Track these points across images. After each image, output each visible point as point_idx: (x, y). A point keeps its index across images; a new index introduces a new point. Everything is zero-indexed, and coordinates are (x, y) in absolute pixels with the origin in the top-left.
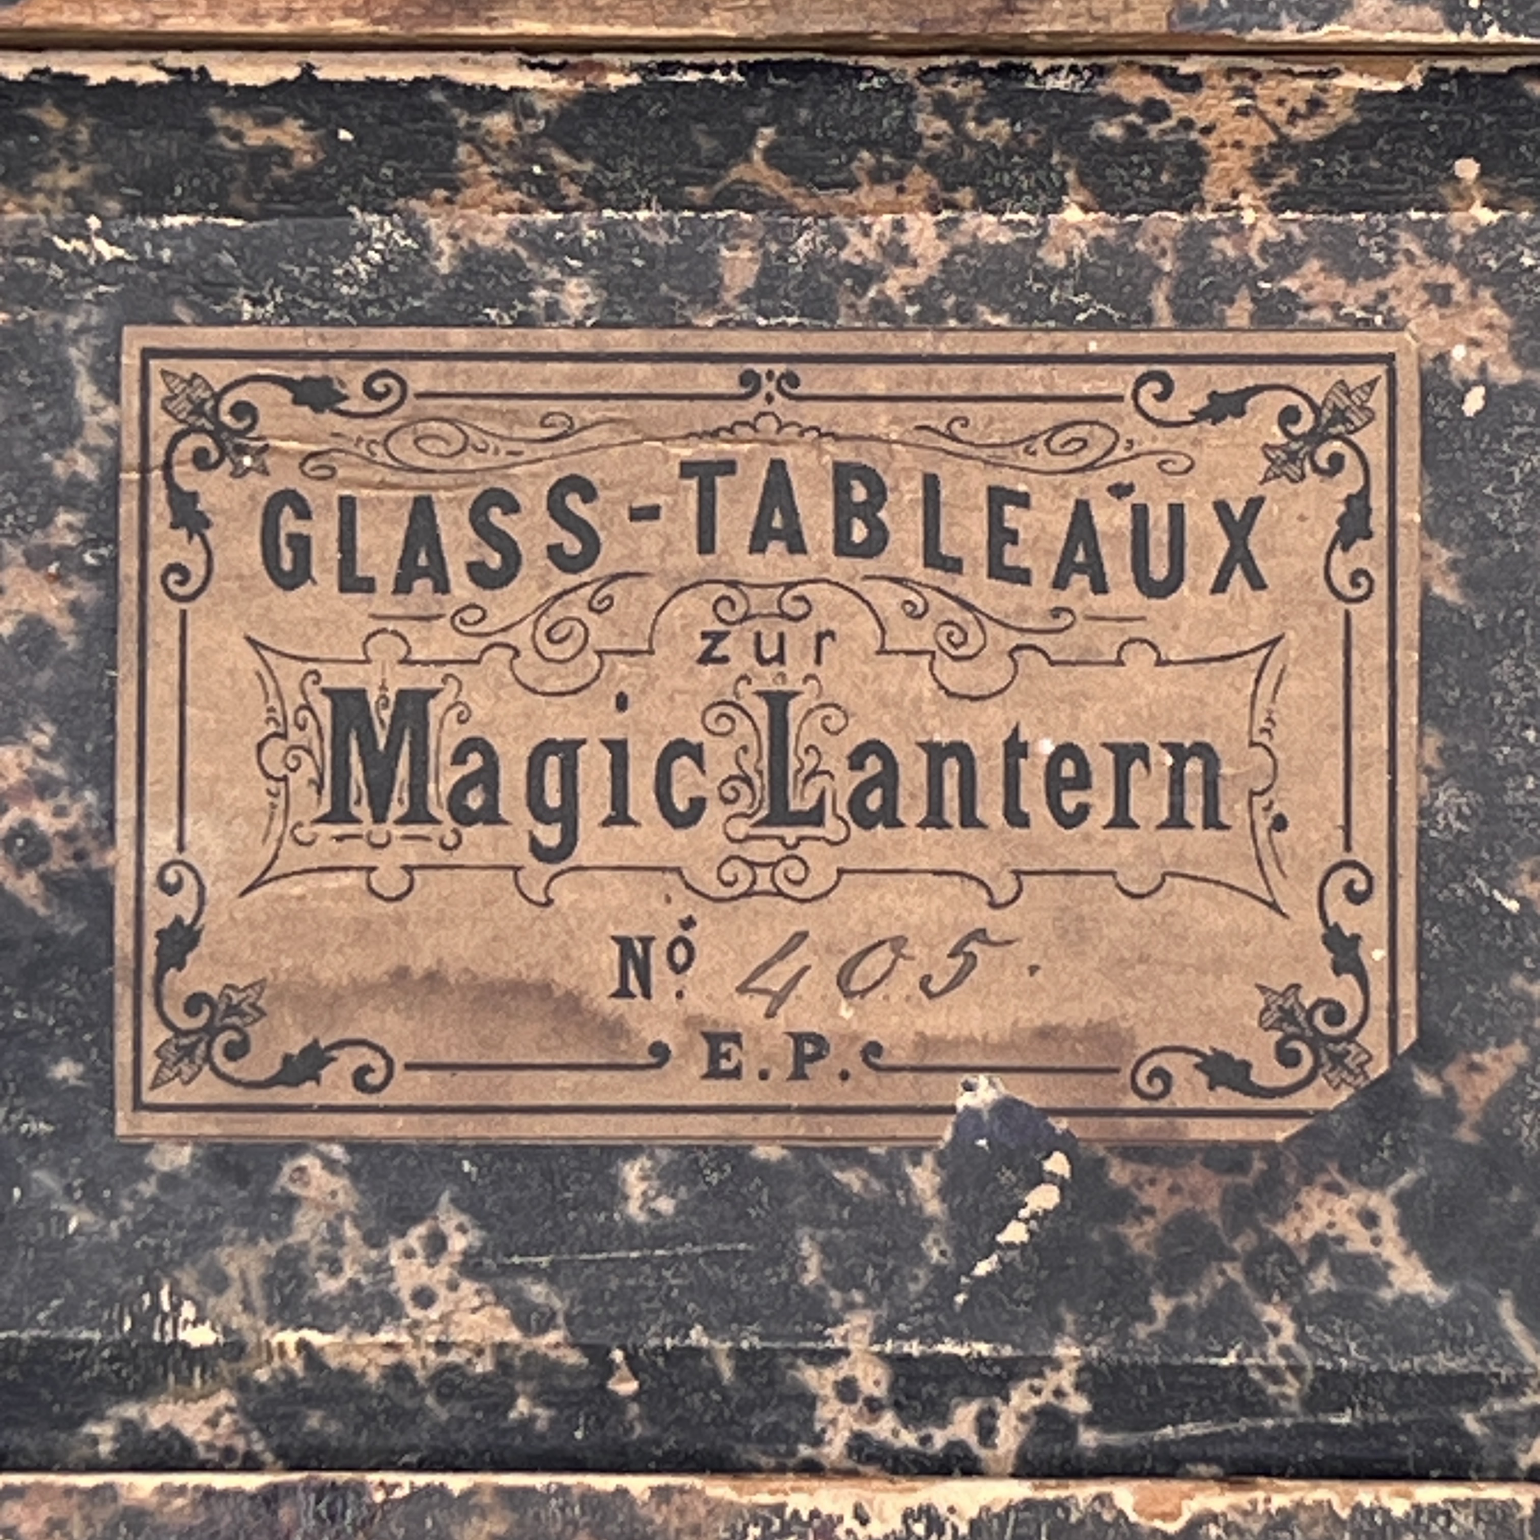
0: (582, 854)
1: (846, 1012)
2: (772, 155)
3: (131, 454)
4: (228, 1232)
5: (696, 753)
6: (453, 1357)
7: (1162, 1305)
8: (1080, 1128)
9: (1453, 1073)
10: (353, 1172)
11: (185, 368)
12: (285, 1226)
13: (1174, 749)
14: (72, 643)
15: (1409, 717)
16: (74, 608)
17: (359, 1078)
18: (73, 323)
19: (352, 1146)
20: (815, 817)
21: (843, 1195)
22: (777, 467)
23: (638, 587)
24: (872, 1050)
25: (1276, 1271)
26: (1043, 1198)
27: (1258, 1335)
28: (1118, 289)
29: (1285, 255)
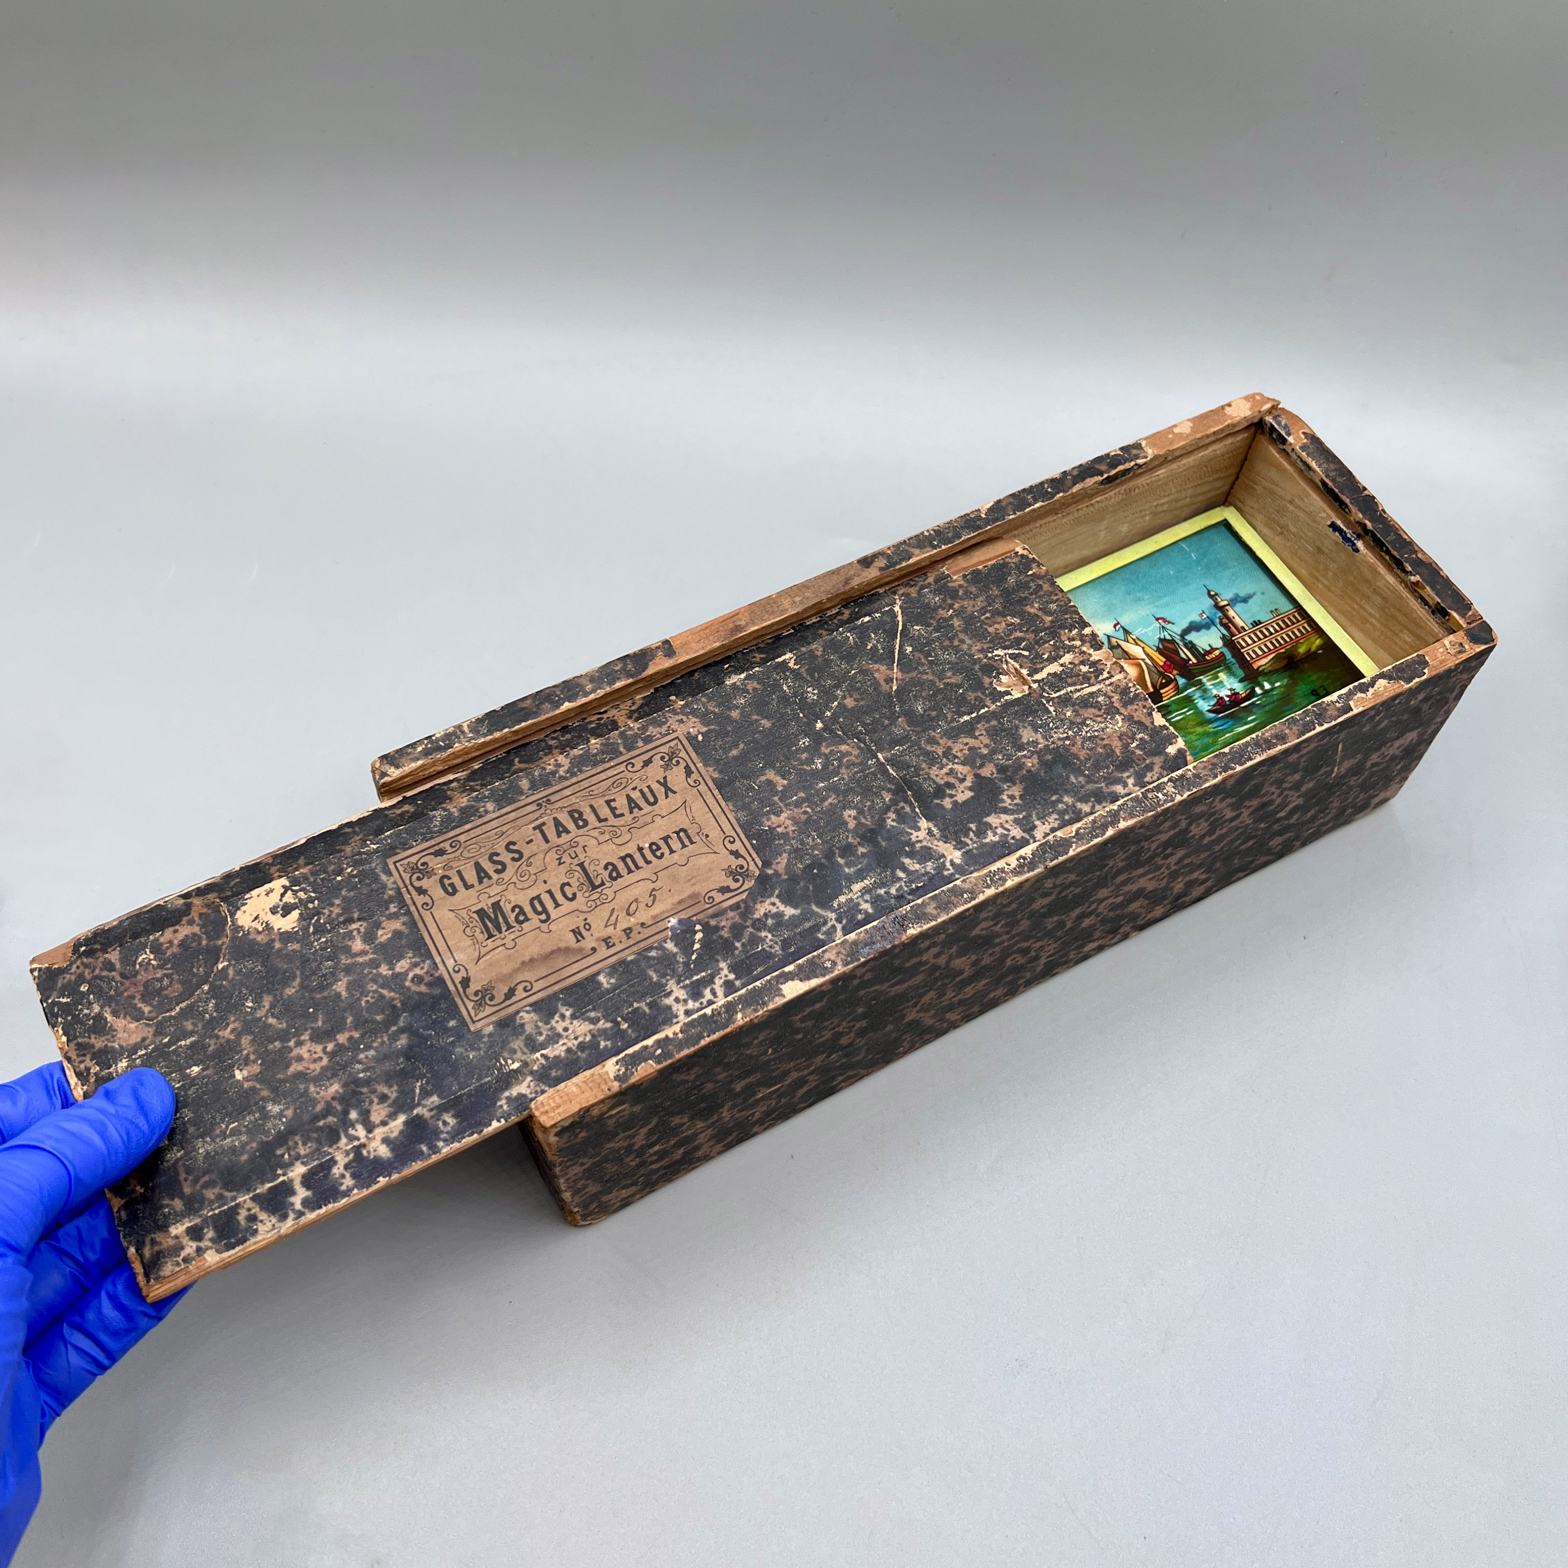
0: (553, 917)
1: (632, 920)
2: (520, 762)
3: (401, 885)
4: (510, 1039)
6: (580, 1039)
7: (738, 945)
8: (700, 917)
9: (774, 867)
10: (534, 1011)
12: (524, 1031)
13: (675, 832)
14: (406, 931)
15: (723, 803)
16: (404, 924)
17: (525, 990)
18: (373, 865)
19: (530, 1005)
21: (653, 958)
23: (537, 857)
24: (643, 924)
25: (760, 924)
26: (699, 936)
27: (763, 940)
28: (611, 751)
29: (644, 729)
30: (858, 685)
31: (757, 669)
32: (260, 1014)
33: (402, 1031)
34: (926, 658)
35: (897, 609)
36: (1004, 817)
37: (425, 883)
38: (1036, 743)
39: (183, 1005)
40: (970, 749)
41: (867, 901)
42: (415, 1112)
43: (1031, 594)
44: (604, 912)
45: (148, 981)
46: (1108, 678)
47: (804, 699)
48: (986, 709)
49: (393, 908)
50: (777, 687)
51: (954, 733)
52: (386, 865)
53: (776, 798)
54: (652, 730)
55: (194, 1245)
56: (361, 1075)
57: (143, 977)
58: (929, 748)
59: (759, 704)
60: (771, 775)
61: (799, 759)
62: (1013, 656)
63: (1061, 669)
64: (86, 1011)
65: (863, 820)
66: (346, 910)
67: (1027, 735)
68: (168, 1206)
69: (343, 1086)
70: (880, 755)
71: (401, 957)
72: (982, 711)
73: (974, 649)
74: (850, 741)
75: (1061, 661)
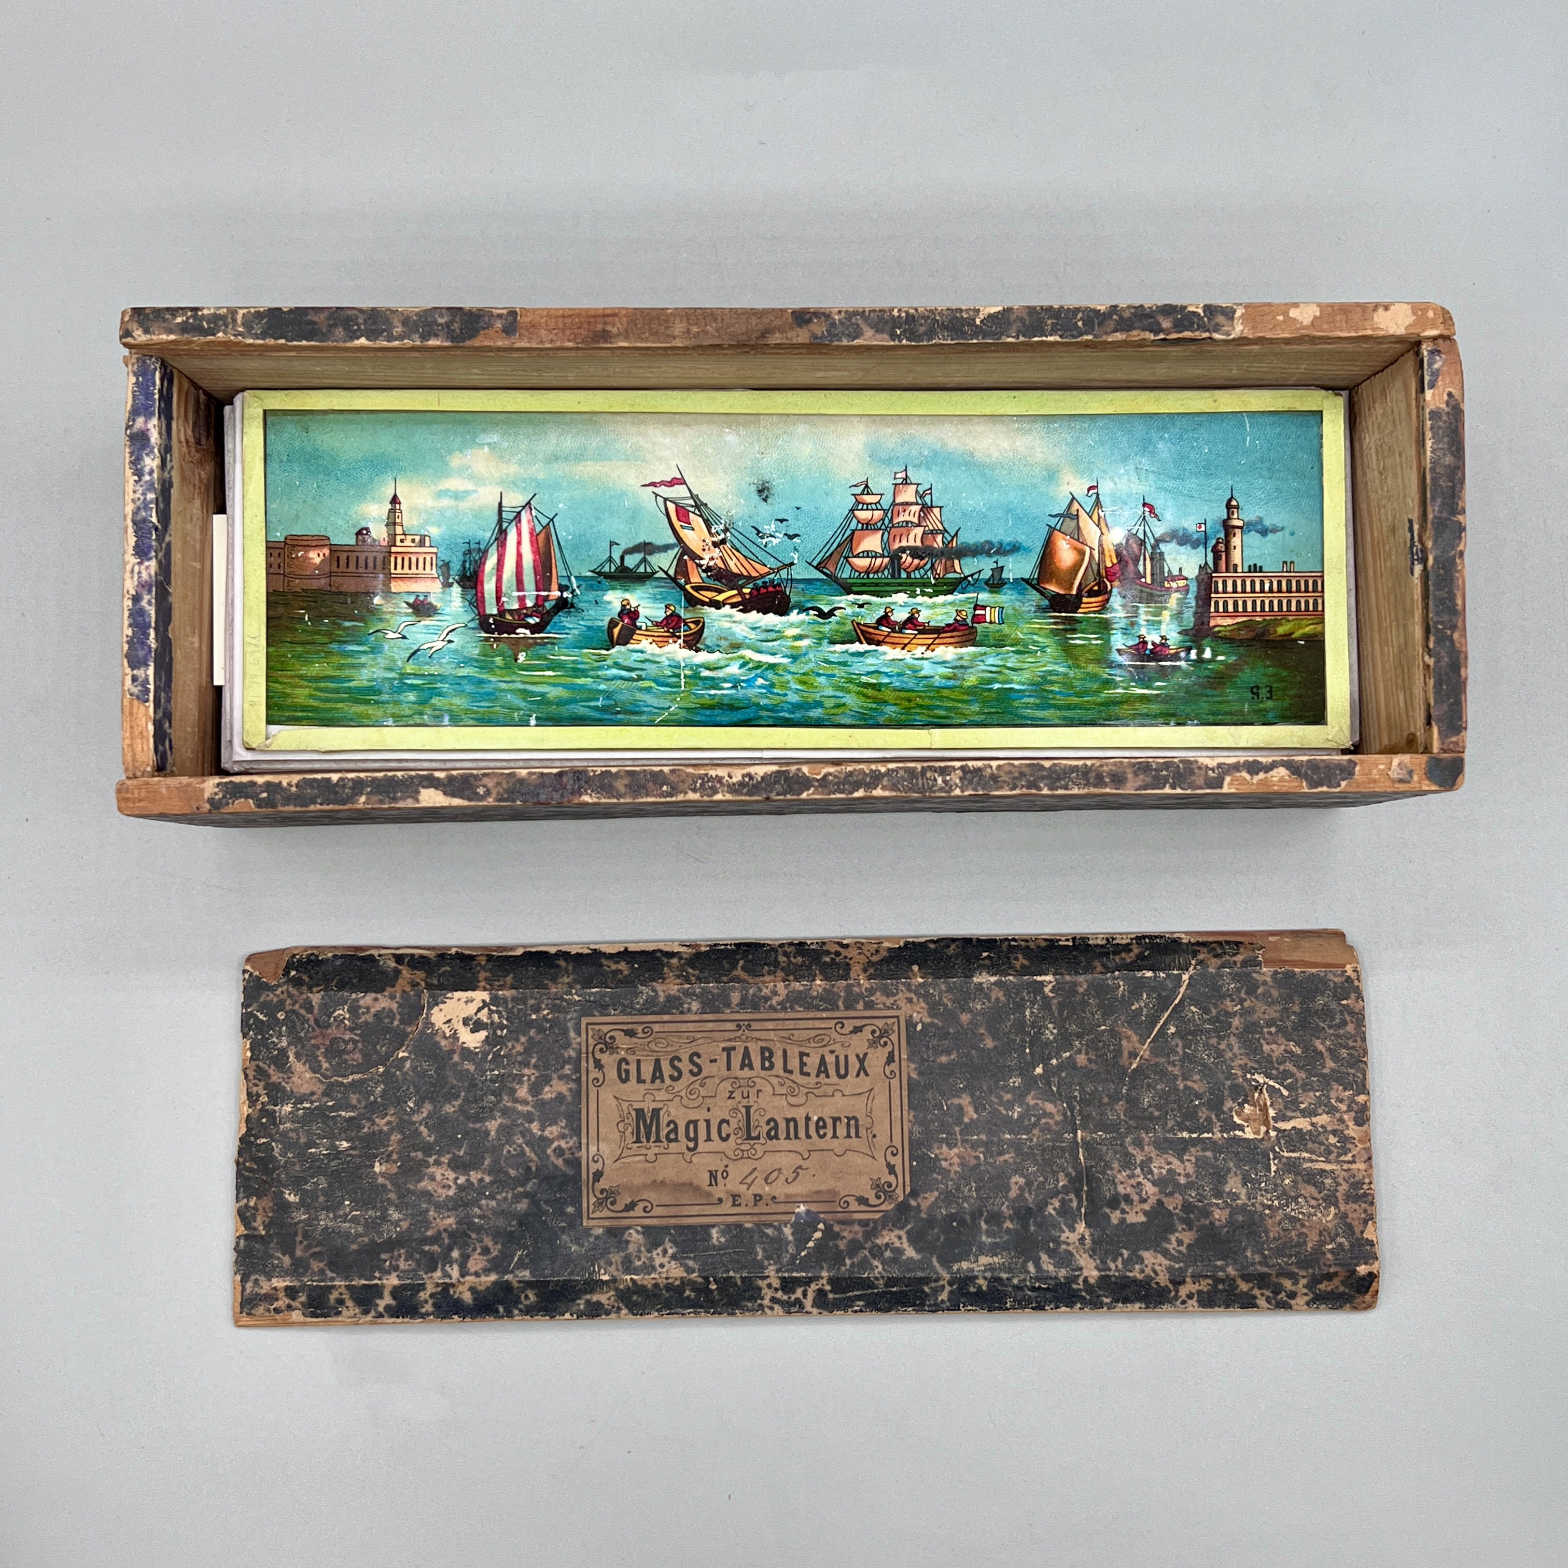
0: (699, 1149)
1: (767, 1188)
2: (743, 968)
3: (584, 1050)
4: (612, 1250)
5: (728, 1122)
6: (670, 1281)
7: (848, 1262)
9: (919, 1200)
10: (643, 1233)
11: (597, 1027)
12: (627, 1248)
13: (847, 1118)
14: (569, 1099)
15: (906, 1107)
16: (570, 1090)
17: (645, 1210)
18: (569, 1017)
19: (643, 1227)
20: (758, 1138)
21: (767, 1236)
22: (746, 1048)
24: (774, 1198)
25: (877, 1252)
26: (818, 1235)
27: (872, 1268)
28: (829, 1000)
29: (871, 991)
30: (1101, 1044)
31: (1011, 978)
32: (415, 1118)
33: (526, 1195)
34: (1184, 1047)
35: (1185, 977)
36: (1161, 1259)
37: (605, 1058)
38: (1236, 1196)
39: (357, 1077)
40: (1169, 1170)
41: (985, 1278)
42: (506, 1277)
43: (1330, 1027)
44: (745, 1167)
45: (335, 1038)
46: (1349, 1162)
47: (1040, 1033)
48: (1210, 1135)
49: (567, 1069)
50: (1020, 1007)
51: (1163, 1146)
52: (579, 1023)
53: (957, 1129)
54: (878, 997)
55: (287, 1301)
56: (476, 1220)
57: (333, 1032)
58: (1131, 1149)
59: (994, 1018)
60: (965, 1100)
61: (1001, 1098)
62: (1271, 1090)
63: (1310, 1128)
64: (275, 1039)
65: (1027, 1195)
66: (527, 1052)
67: (1233, 1184)
68: (279, 1258)
69: (457, 1223)
70: (1079, 1132)
71: (554, 1122)
72: (1206, 1135)
73: (1238, 1062)
74: (1059, 1103)
75: (1314, 1120)
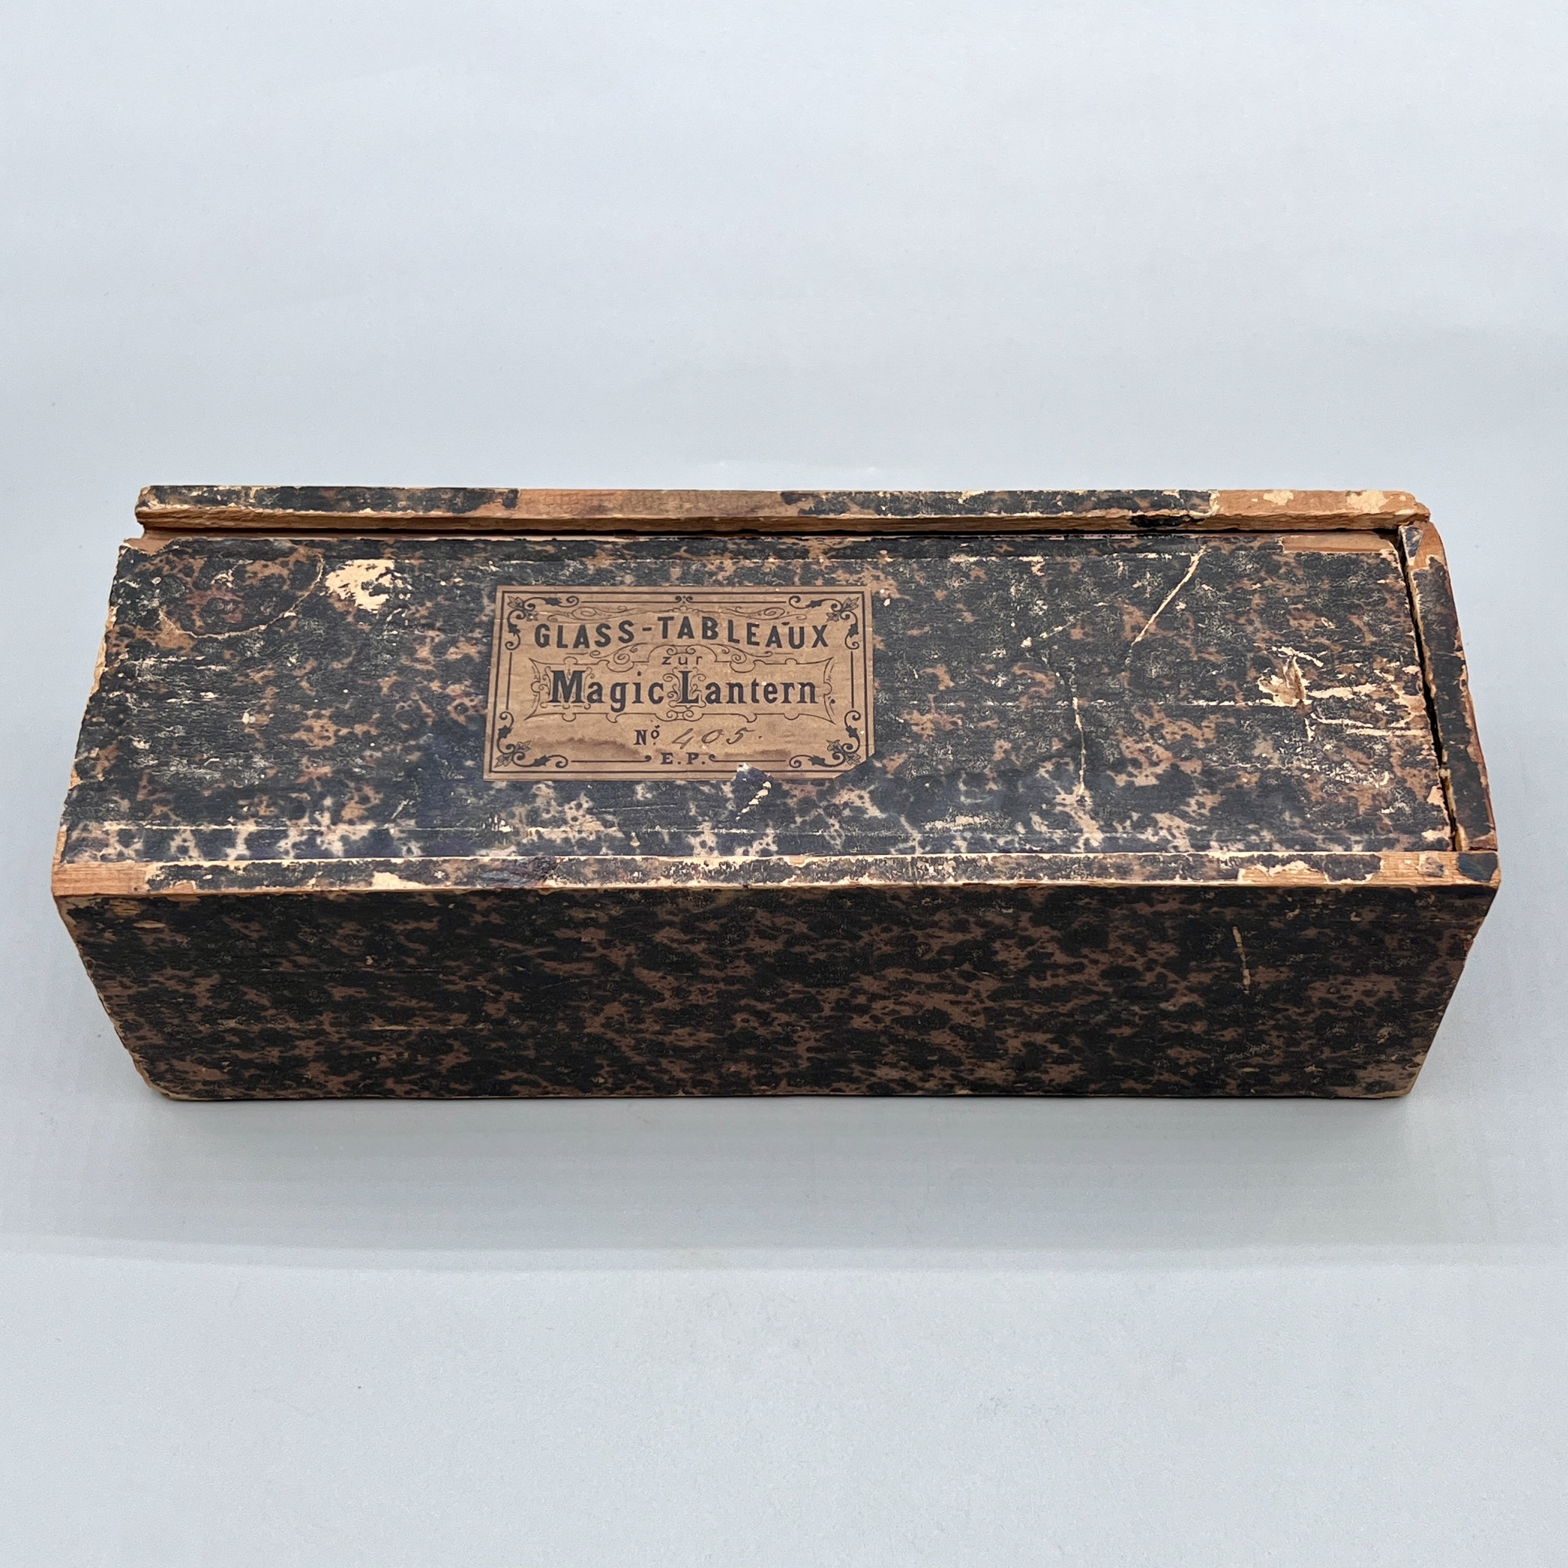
0: (626, 710)
1: (704, 747)
2: (686, 551)
4: (516, 803)
5: (661, 686)
6: (584, 835)
7: (799, 820)
8: (774, 775)
9: (885, 761)
10: (555, 788)
11: (515, 595)
12: (533, 801)
14: (478, 660)
15: (870, 677)
16: (479, 652)
18: (483, 585)
19: (554, 781)
20: (696, 701)
21: (702, 793)
22: (686, 619)
23: (645, 647)
24: (712, 757)
25: (833, 810)
26: (763, 793)
27: (827, 826)
28: (784, 577)
29: (832, 569)
30: (1098, 620)
31: (993, 558)
32: (297, 673)
33: (418, 748)
34: (1196, 622)
35: (1195, 559)
36: (1178, 821)
37: (521, 624)
38: (1268, 761)
39: (233, 634)
40: (1184, 736)
41: (965, 839)
42: (386, 826)
43: (1369, 604)
44: (680, 728)
45: (214, 599)
46: (1401, 729)
47: (1027, 608)
48: (1232, 703)
49: (477, 634)
50: (1006, 586)
51: (1175, 713)
52: (495, 590)
53: (931, 696)
54: (840, 575)
55: (119, 848)
56: (357, 770)
57: (213, 593)
58: (1137, 716)
59: (973, 596)
60: (940, 671)
61: (982, 668)
62: (1300, 661)
63: (1351, 696)
64: (146, 602)
65: (1013, 758)
66: (432, 615)
67: (1262, 748)
68: (116, 802)
69: (333, 772)
70: (1075, 701)
71: (459, 681)
72: (1226, 703)
73: (1259, 635)
74: (1050, 673)
75: (1356, 689)
